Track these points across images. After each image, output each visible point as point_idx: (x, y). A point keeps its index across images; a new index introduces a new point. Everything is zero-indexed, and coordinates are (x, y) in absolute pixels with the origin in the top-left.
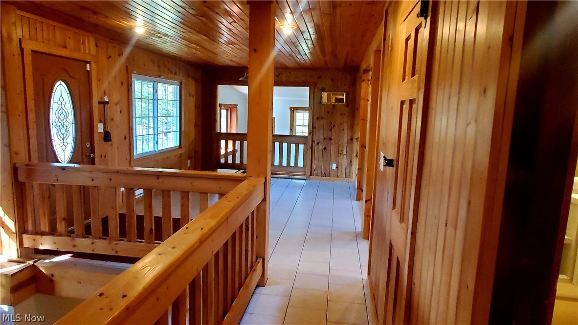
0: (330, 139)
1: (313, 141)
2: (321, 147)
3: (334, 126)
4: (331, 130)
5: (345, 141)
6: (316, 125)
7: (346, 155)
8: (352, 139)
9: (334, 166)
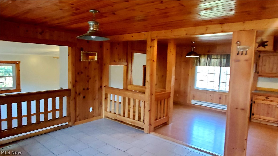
0: (88, 89)
1: (76, 93)
2: (81, 96)
3: (90, 78)
4: (88, 82)
5: (97, 89)
6: (78, 79)
7: (98, 99)
8: (101, 87)
9: (91, 110)
